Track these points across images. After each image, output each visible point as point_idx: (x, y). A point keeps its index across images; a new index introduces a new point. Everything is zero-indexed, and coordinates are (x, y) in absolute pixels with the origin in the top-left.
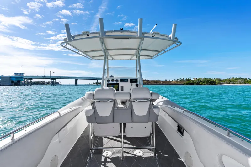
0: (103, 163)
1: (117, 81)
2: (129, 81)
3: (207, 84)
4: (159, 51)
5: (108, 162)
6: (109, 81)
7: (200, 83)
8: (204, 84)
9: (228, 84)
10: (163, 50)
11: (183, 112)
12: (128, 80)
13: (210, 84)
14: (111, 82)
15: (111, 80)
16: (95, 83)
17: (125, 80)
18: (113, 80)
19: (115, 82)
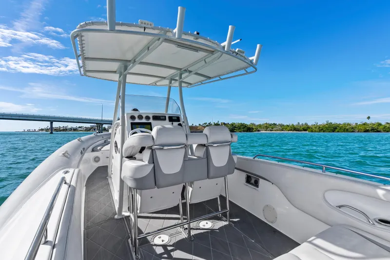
0: (166, 256)
1: (148, 118)
2: (167, 118)
3: (244, 131)
4: (210, 78)
5: (172, 250)
6: (133, 118)
7: (235, 129)
8: (240, 131)
9: (265, 131)
10: (219, 76)
11: (254, 158)
12: (165, 117)
13: (247, 131)
14: (137, 121)
15: (136, 116)
16: (42, 130)
17: (161, 118)
18: (140, 117)
19: (144, 121)
